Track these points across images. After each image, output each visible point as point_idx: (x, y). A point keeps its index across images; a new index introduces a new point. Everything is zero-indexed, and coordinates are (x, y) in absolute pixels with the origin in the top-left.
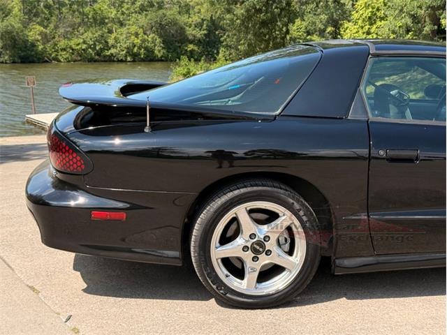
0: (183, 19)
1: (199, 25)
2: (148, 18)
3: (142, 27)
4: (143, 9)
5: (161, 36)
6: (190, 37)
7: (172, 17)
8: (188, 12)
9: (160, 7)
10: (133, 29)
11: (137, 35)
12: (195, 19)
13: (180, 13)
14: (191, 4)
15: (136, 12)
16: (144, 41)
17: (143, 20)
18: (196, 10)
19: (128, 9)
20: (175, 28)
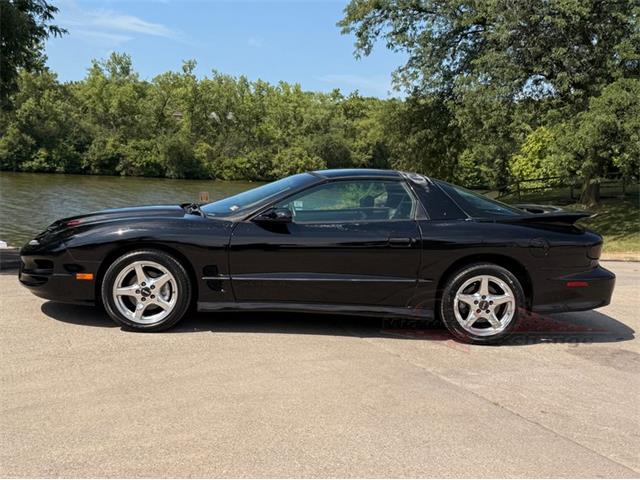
0: (349, 142)
1: (365, 150)
2: (315, 140)
3: (307, 149)
4: (308, 131)
5: (325, 159)
6: (355, 161)
7: (338, 141)
8: (353, 136)
9: (326, 131)
10: (298, 150)
11: (301, 156)
12: (361, 143)
13: (345, 136)
14: (358, 128)
15: (301, 134)
16: (308, 163)
17: (308, 142)
18: (362, 134)
19: (293, 130)
20: (339, 151)
